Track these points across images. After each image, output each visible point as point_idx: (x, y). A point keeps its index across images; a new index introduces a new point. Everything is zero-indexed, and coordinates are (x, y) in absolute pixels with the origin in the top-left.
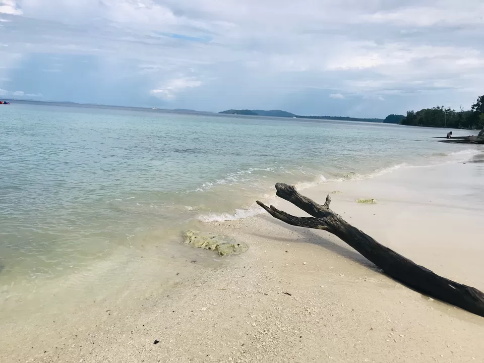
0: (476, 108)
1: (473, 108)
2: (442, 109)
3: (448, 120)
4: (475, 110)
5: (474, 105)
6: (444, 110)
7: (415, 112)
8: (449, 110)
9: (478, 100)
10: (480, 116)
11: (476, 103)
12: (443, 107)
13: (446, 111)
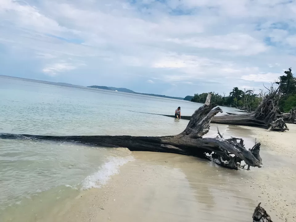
0: (232, 94)
1: (230, 94)
2: (213, 94)
3: (216, 100)
4: (231, 95)
5: (231, 93)
6: (215, 94)
7: (199, 94)
8: (217, 94)
9: (233, 90)
10: (234, 99)
11: (232, 91)
12: (214, 92)
13: (216, 95)
